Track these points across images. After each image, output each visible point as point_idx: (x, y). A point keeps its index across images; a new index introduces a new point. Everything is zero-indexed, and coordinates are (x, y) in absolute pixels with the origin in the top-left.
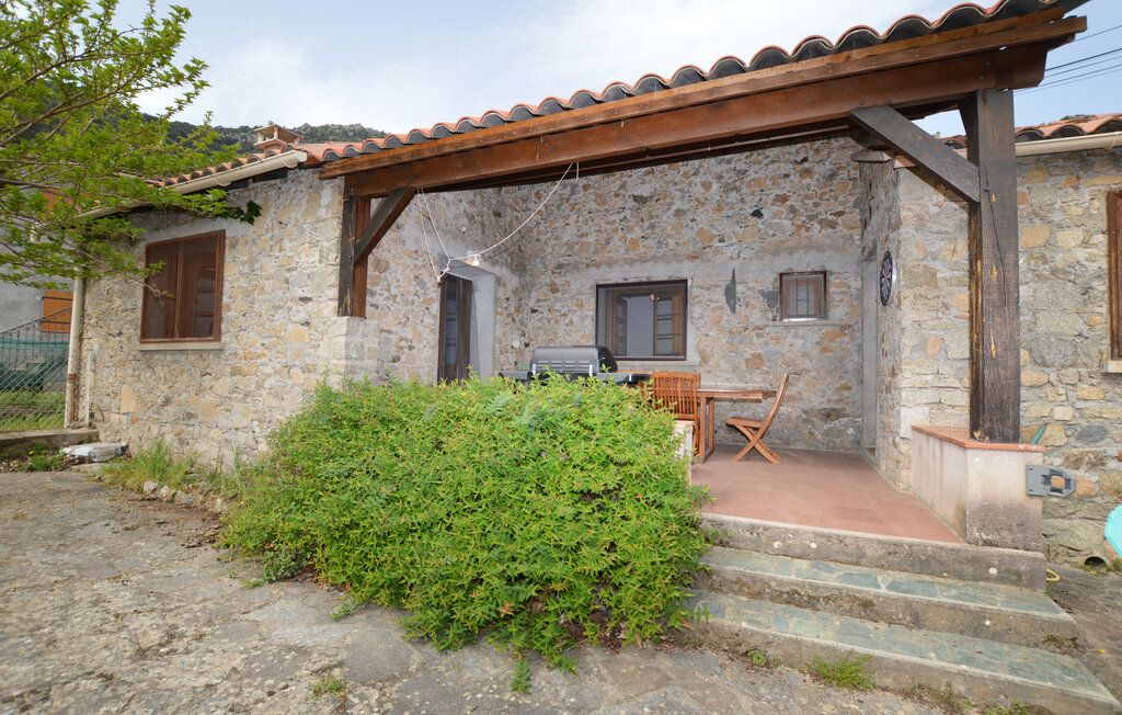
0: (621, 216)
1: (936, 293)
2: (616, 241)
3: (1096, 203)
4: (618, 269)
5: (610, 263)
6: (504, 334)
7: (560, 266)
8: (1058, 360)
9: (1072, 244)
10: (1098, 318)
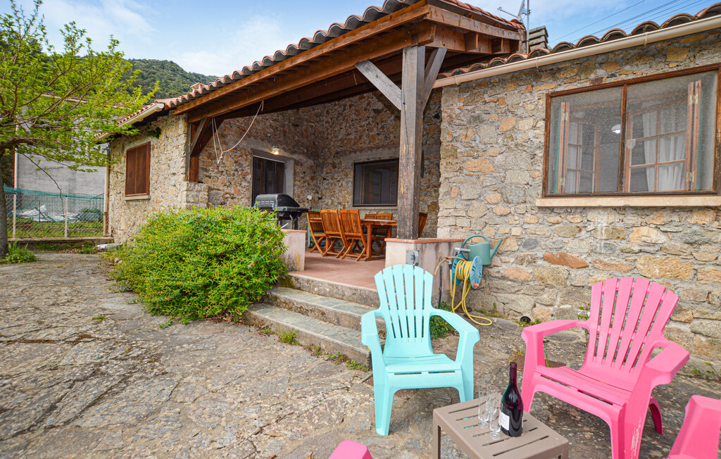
0: (367, 122)
1: (456, 161)
2: (364, 137)
3: (541, 102)
4: (365, 153)
5: (361, 150)
6: (302, 192)
7: (337, 153)
8: (515, 200)
9: (527, 128)
10: (537, 173)
